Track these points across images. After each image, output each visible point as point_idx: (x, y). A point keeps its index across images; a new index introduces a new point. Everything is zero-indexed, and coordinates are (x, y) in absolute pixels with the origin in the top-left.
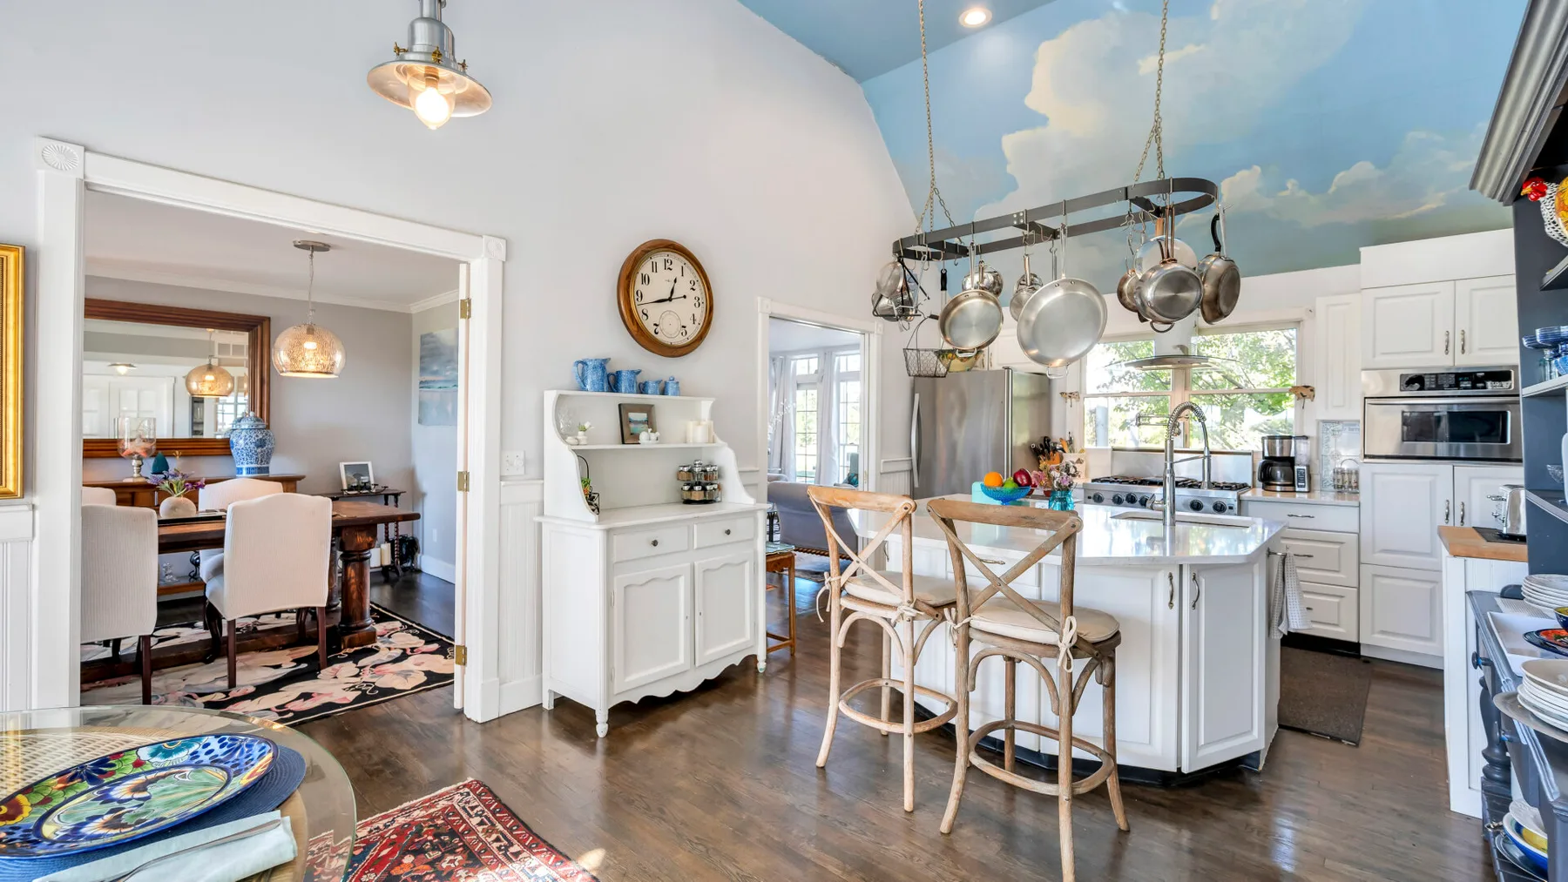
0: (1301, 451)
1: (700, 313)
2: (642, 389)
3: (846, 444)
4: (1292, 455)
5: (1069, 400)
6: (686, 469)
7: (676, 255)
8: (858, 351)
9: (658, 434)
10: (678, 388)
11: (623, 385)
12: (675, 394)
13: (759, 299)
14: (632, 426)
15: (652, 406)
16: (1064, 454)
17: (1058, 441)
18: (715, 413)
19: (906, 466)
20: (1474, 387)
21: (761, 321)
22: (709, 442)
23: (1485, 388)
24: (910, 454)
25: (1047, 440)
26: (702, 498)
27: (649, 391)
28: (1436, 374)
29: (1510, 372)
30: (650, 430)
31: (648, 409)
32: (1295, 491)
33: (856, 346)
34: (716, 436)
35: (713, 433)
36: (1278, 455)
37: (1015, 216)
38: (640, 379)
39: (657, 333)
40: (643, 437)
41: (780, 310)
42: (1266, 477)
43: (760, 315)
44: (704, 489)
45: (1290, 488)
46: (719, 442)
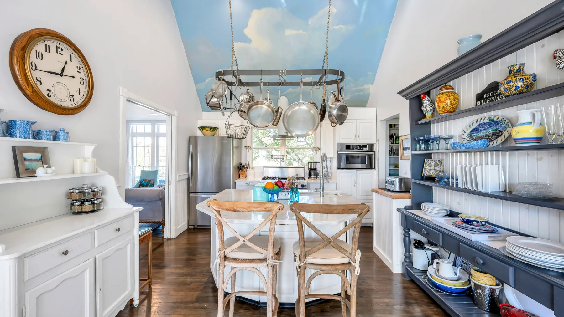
0: (318, 167)
1: (84, 89)
2: (37, 135)
3: (136, 166)
4: (316, 168)
5: (248, 149)
6: (77, 191)
7: (67, 46)
8: (165, 124)
9: (53, 168)
10: (68, 137)
11: (18, 131)
12: (65, 140)
13: (121, 88)
14: (27, 163)
15: (46, 148)
16: (247, 169)
17: (244, 164)
18: (95, 154)
19: (186, 177)
20: (360, 149)
21: (122, 101)
22: (94, 173)
23: (362, 149)
24: (188, 171)
25: (241, 164)
26: (91, 209)
27: (43, 138)
28: (353, 145)
29: (367, 145)
30: (46, 166)
31: (43, 151)
32: (317, 179)
33: (164, 121)
34: (97, 168)
35: (96, 166)
36: (313, 168)
37: (281, 71)
38: (35, 128)
39: (50, 97)
40: (40, 171)
41: (133, 96)
42: (310, 175)
43: (121, 98)
44: (93, 203)
45: (315, 178)
46: (101, 171)
